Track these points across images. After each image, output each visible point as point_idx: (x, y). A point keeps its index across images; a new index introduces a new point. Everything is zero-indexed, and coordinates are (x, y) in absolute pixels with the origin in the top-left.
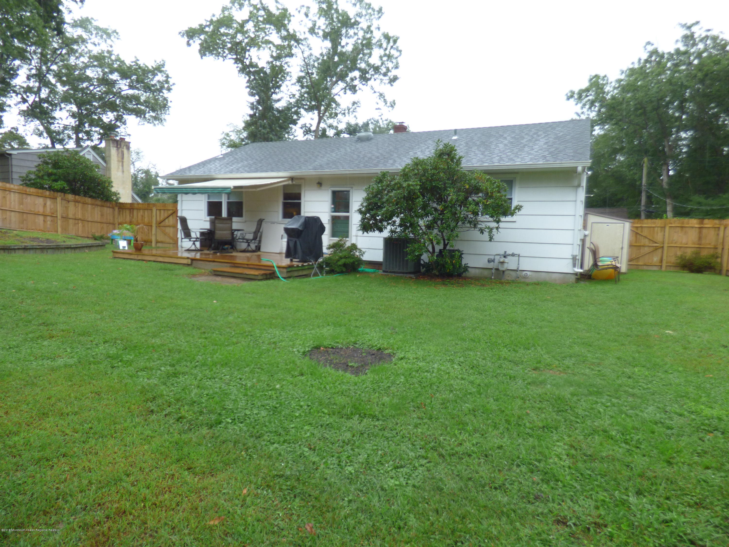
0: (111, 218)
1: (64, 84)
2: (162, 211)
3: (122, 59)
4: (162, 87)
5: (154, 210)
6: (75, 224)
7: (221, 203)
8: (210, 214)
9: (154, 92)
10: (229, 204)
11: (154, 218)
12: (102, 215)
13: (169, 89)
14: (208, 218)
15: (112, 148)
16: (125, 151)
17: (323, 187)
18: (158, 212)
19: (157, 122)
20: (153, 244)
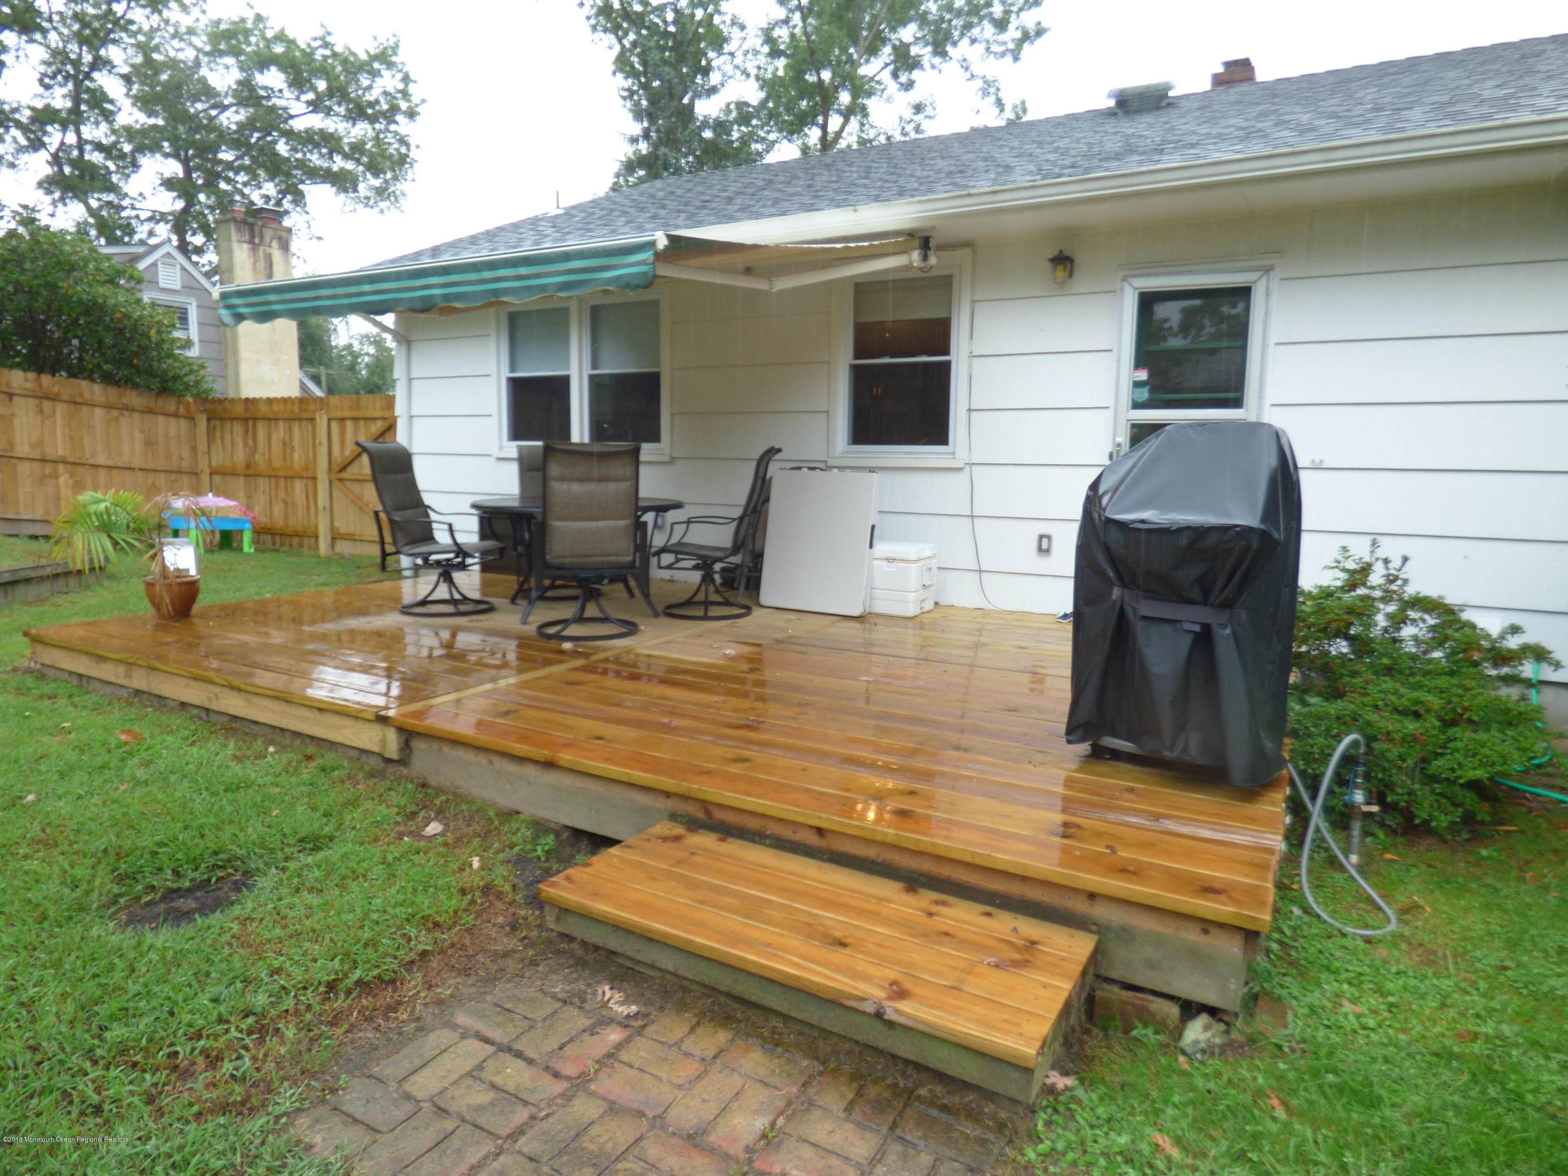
0: (186, 453)
1: (145, 103)
2: (349, 425)
3: (291, 37)
4: (394, 109)
5: (322, 421)
6: (43, 477)
7: (564, 381)
8: (518, 430)
9: (373, 120)
10: (596, 383)
11: (323, 452)
12: (149, 443)
13: (412, 114)
14: (512, 449)
15: (235, 246)
16: (277, 255)
17: (1080, 283)
18: (335, 426)
19: (387, 203)
20: (323, 547)
